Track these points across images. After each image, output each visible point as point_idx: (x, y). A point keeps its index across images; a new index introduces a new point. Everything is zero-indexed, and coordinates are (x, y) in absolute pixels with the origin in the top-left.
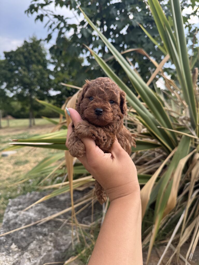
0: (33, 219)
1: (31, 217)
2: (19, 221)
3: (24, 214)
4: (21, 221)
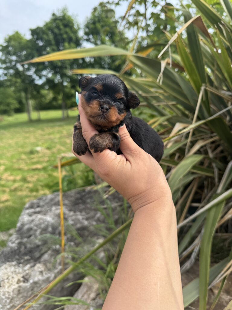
1: (48, 222)
2: (34, 226)
3: (40, 219)
4: (37, 226)
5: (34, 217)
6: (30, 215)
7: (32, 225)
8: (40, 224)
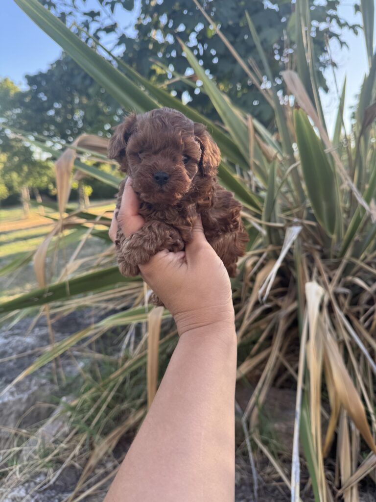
0: (30, 346)
1: (28, 343)
2: (10, 348)
3: (19, 341)
4: (13, 349)
5: (10, 339)
6: (6, 337)
7: (7, 348)
8: (17, 346)
